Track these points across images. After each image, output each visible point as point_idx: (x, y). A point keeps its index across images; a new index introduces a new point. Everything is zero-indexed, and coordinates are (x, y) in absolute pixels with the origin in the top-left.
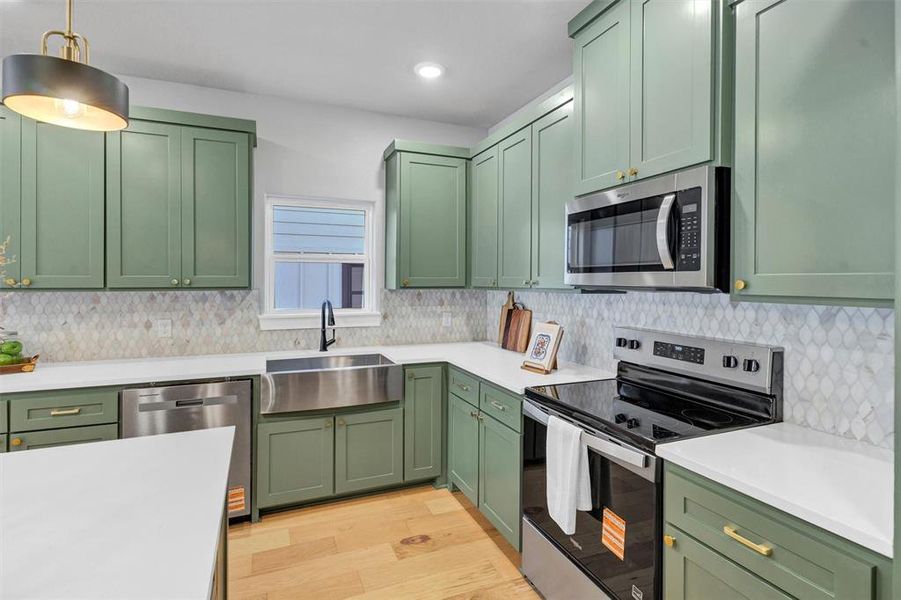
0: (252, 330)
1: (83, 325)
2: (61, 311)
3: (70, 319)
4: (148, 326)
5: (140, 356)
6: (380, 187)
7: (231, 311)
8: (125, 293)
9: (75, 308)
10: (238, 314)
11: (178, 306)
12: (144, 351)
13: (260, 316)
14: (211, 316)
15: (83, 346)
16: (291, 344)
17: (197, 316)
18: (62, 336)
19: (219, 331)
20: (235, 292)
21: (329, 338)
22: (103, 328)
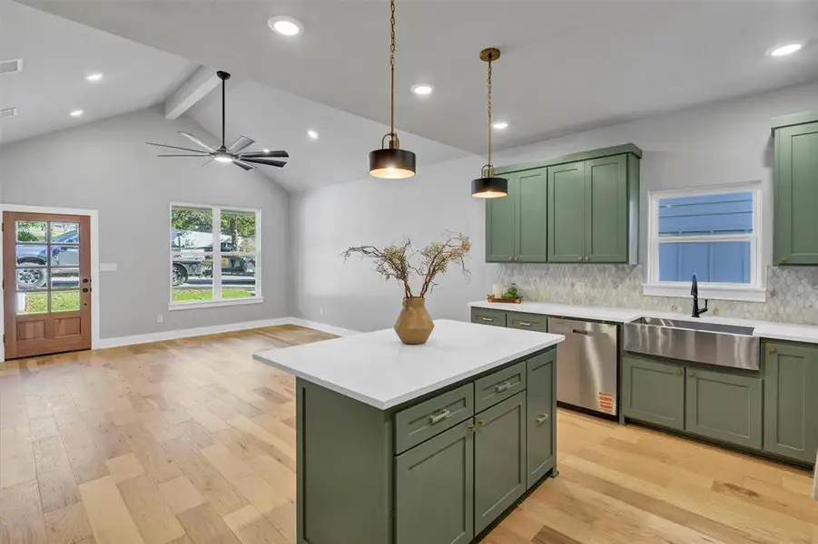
0: (637, 294)
1: (543, 282)
2: (533, 274)
3: (537, 278)
4: (573, 285)
5: (568, 304)
6: (767, 164)
7: (622, 280)
8: (561, 265)
10: (627, 281)
11: (589, 274)
12: (571, 301)
13: (643, 285)
14: (609, 282)
15: (543, 294)
16: (669, 308)
17: (600, 281)
18: (534, 287)
19: (614, 293)
22: (551, 285)
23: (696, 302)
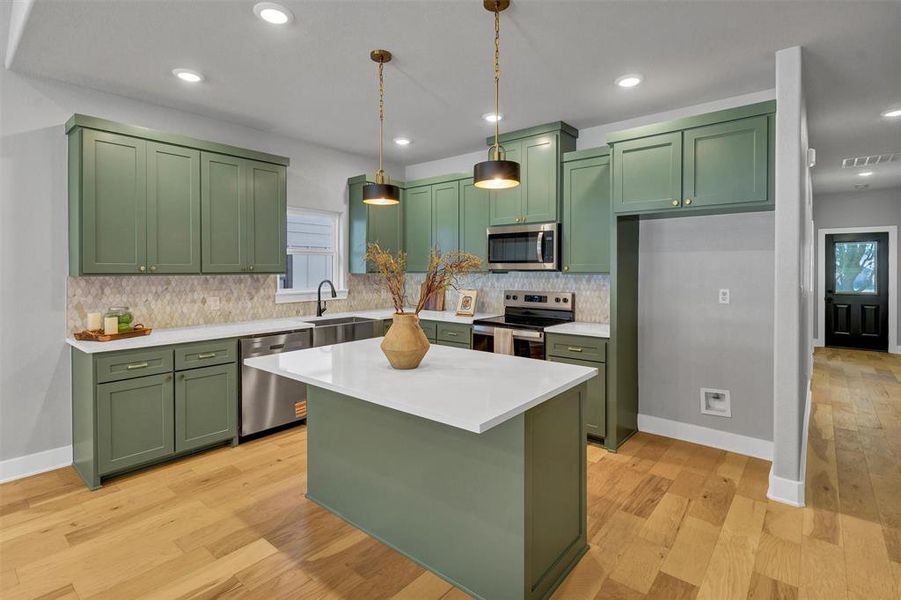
0: (271, 303)
1: (159, 301)
2: (144, 292)
3: (150, 297)
4: (204, 301)
5: (199, 324)
6: (345, 202)
7: (257, 290)
9: (154, 289)
10: (262, 291)
11: (224, 286)
12: (201, 321)
13: (274, 293)
14: (245, 294)
15: (159, 318)
17: (235, 295)
18: (144, 311)
19: (249, 304)
20: (260, 276)
21: (322, 307)
22: (173, 303)
23: (319, 303)
